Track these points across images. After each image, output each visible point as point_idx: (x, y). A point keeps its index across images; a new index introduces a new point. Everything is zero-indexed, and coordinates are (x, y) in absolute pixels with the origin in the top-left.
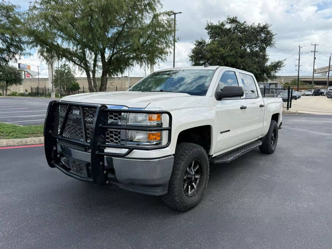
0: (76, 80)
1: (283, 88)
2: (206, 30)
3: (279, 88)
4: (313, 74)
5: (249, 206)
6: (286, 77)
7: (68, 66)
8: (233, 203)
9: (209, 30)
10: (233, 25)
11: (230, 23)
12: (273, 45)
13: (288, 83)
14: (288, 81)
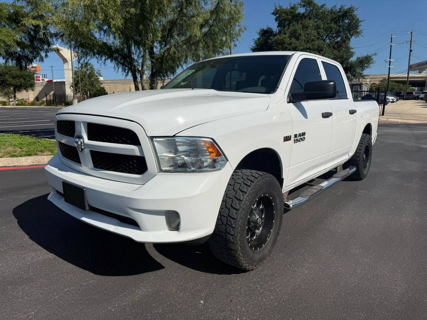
0: (102, 84)
1: (369, 90)
2: (273, 15)
3: (365, 90)
4: (407, 71)
5: (348, 222)
6: (373, 76)
7: (91, 65)
8: (330, 219)
9: (277, 15)
10: (309, 9)
11: (304, 6)
12: (360, 34)
13: (374, 84)
14: (375, 81)
